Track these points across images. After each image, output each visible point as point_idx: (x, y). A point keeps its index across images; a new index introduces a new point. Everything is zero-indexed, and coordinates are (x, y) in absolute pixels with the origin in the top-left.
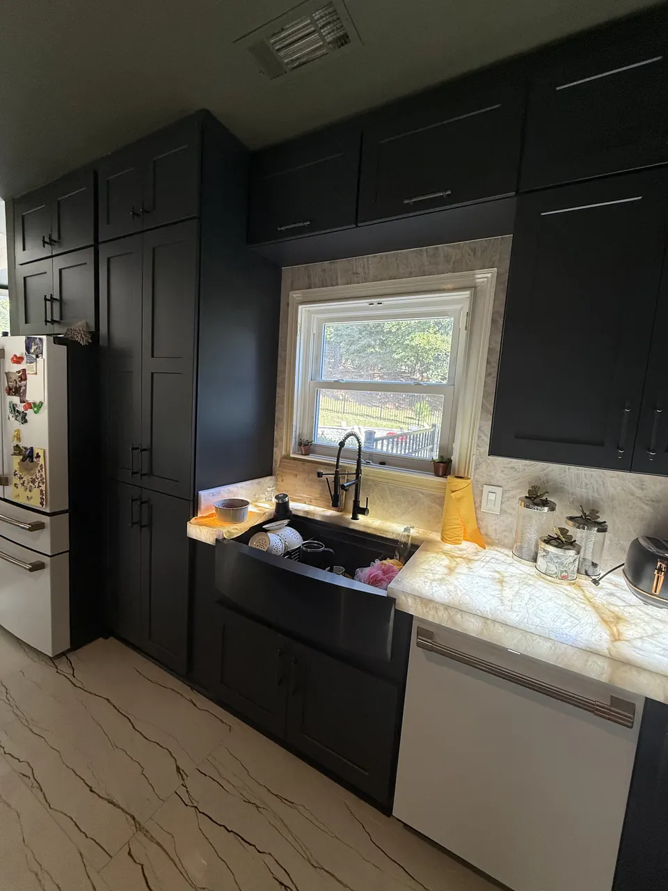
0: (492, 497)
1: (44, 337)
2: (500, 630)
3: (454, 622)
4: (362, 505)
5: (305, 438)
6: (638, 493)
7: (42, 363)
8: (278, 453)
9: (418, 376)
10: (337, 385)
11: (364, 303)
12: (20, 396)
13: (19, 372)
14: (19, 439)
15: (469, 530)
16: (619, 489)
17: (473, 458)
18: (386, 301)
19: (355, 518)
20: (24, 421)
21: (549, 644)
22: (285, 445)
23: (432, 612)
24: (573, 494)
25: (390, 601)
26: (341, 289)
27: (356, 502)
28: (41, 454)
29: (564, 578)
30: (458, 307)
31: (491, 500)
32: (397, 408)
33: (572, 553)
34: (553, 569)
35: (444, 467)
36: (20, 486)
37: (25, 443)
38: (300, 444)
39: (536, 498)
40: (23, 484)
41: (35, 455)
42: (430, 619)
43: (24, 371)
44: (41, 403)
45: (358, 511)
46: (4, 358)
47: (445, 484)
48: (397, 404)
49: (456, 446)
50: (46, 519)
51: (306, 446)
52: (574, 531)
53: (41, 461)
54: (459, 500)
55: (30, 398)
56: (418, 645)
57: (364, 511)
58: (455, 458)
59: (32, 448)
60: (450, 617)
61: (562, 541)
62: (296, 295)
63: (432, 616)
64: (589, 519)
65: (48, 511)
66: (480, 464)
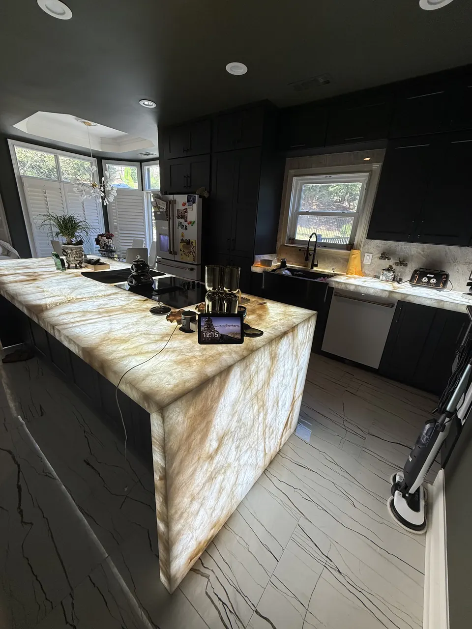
0: (368, 258)
1: (197, 195)
2: (360, 288)
3: (347, 288)
4: (316, 263)
5: (291, 237)
6: (422, 253)
7: (195, 206)
8: (279, 244)
9: (346, 204)
10: (307, 213)
11: (324, 176)
12: (185, 219)
13: (185, 209)
14: (183, 236)
15: (357, 270)
16: (415, 252)
17: (363, 243)
18: (333, 176)
19: (312, 268)
20: (186, 229)
21: (373, 290)
22: (282, 241)
23: (340, 286)
24: (399, 255)
25: (327, 284)
26: (314, 170)
27: (313, 262)
28: (194, 241)
29: (387, 281)
30: (364, 178)
31: (368, 259)
32: (328, 230)
33: (392, 273)
34: (384, 278)
35: (350, 247)
36: (183, 255)
37: (186, 238)
38: (290, 239)
39: (384, 256)
40: (185, 254)
41: (191, 242)
42: (339, 288)
43: (187, 209)
44: (194, 222)
45: (314, 265)
46: (176, 203)
47: (350, 254)
48: (328, 227)
49: (356, 238)
50: (195, 267)
51: (292, 240)
52: (394, 267)
53: (194, 244)
54: (355, 258)
55: (189, 219)
56: (335, 295)
57: (316, 266)
58: (355, 243)
59: (189, 240)
60: (346, 287)
61: (390, 269)
62: (292, 172)
63: (340, 287)
64: (402, 263)
65: (196, 263)
66: (365, 245)
